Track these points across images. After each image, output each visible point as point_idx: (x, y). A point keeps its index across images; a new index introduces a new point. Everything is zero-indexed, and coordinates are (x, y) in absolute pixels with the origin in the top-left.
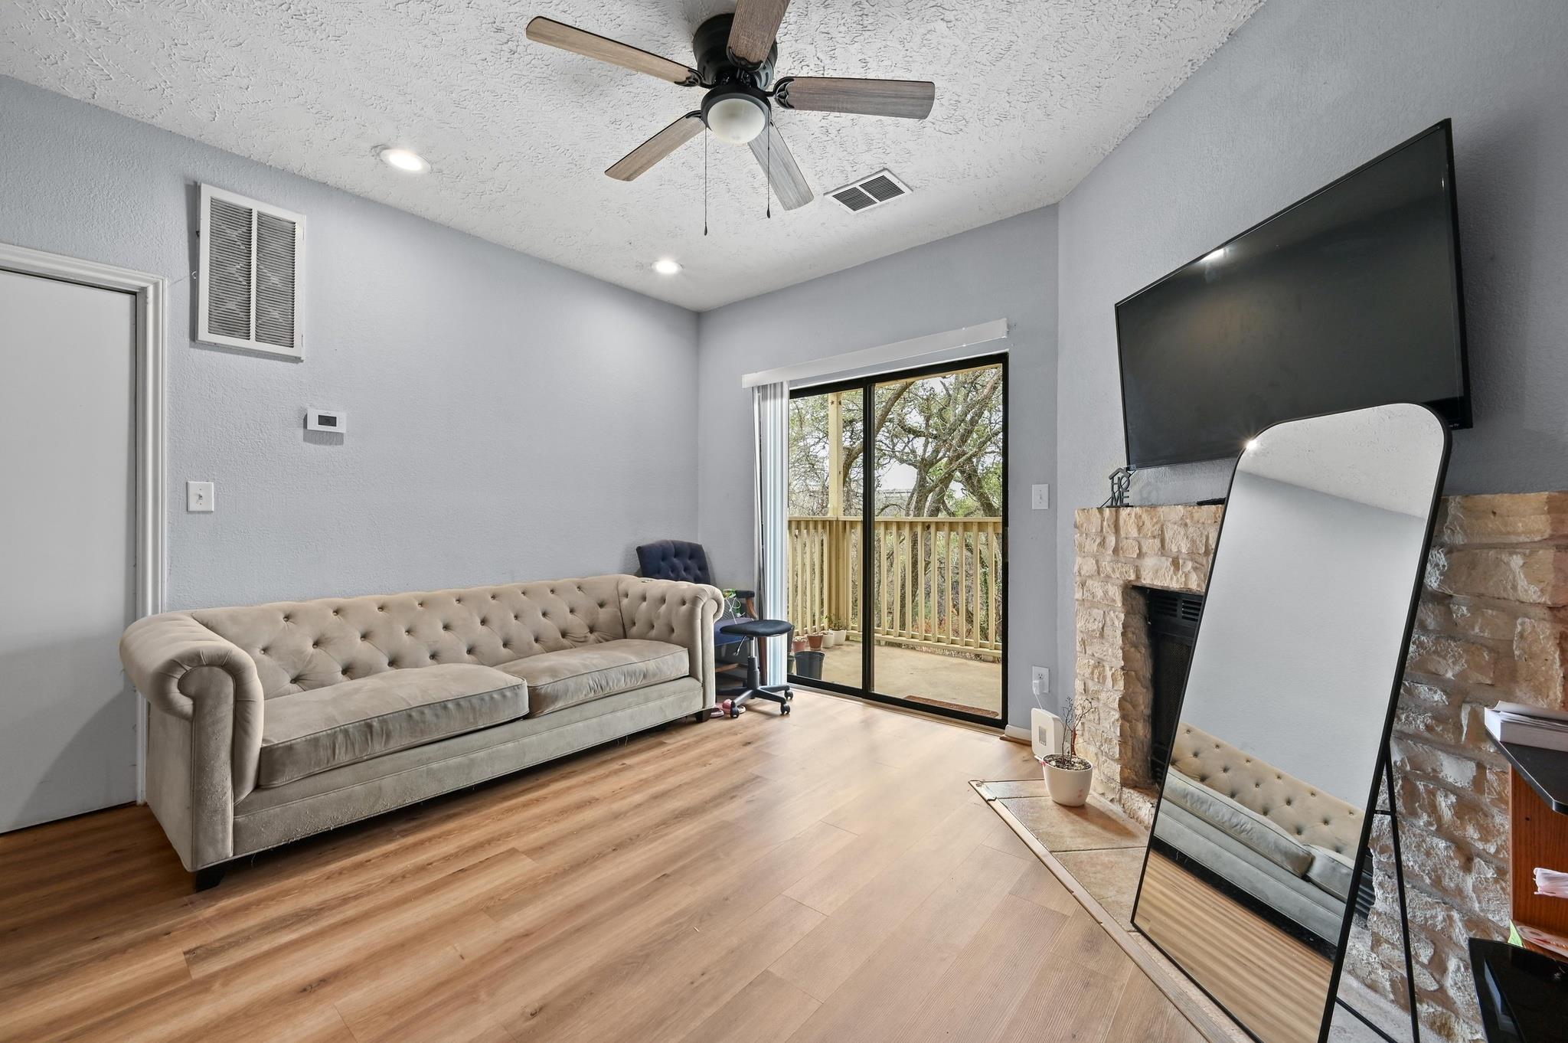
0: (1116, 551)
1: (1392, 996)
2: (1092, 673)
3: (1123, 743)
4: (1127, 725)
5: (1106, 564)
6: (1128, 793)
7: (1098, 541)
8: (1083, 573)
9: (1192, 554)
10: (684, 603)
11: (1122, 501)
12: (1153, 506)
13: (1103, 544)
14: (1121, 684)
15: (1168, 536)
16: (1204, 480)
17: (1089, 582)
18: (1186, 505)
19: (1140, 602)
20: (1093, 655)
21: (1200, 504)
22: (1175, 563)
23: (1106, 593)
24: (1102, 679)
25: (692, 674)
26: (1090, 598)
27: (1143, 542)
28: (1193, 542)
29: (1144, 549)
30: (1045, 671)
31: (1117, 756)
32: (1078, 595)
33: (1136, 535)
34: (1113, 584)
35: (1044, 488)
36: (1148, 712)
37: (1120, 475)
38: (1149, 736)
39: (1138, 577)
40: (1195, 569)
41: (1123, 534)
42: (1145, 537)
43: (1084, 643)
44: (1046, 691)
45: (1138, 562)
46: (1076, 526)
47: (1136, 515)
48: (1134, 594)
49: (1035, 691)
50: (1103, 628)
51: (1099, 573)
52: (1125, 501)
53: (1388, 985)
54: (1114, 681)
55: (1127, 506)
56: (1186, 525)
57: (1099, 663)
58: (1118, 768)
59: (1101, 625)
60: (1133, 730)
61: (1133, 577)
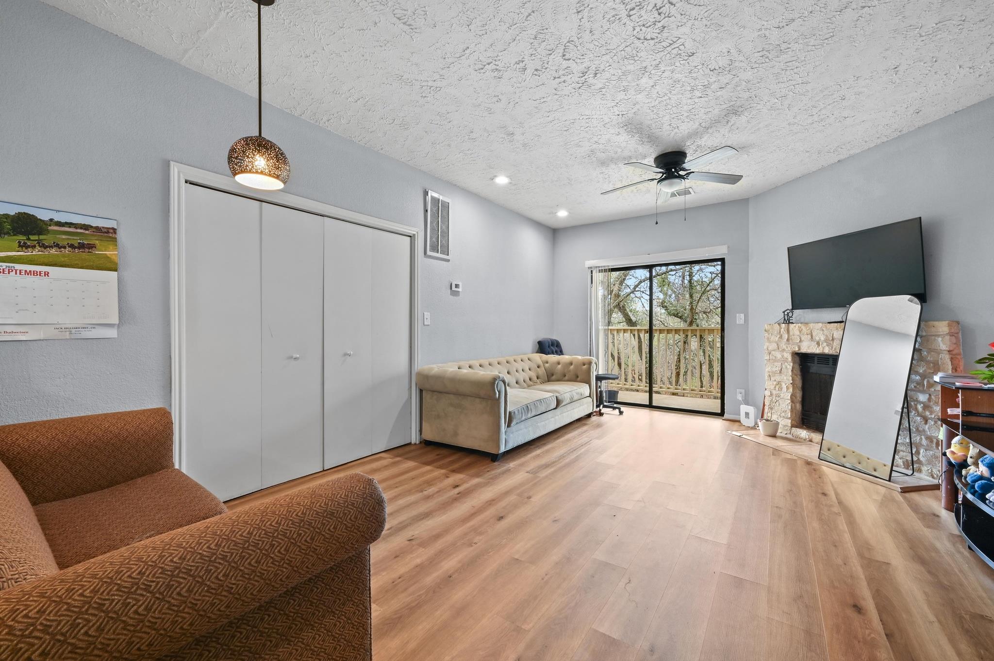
0: (788, 340)
2: (775, 387)
3: (792, 410)
4: (793, 404)
5: (783, 345)
6: (794, 429)
7: (778, 336)
8: (769, 349)
9: (826, 340)
11: (789, 321)
12: (807, 323)
13: (781, 337)
14: (791, 390)
15: (814, 334)
16: (836, 314)
17: (773, 353)
18: (823, 323)
19: (797, 359)
20: (775, 380)
21: (829, 323)
22: (818, 344)
23: (783, 356)
24: (781, 389)
26: (774, 358)
27: (802, 336)
28: (827, 336)
29: (803, 339)
30: (743, 391)
31: (790, 416)
32: (767, 358)
33: (799, 334)
34: (787, 353)
35: (742, 316)
36: (800, 400)
37: (788, 311)
38: (801, 409)
39: (799, 349)
40: (827, 345)
41: (791, 333)
42: (803, 334)
43: (770, 376)
44: (744, 399)
45: (799, 344)
46: (766, 331)
47: (799, 327)
48: (795, 356)
49: (740, 399)
50: (781, 369)
51: (778, 349)
52: (791, 321)
54: (788, 388)
55: (792, 323)
56: (823, 330)
57: (779, 383)
58: (790, 421)
59: (780, 368)
60: (795, 406)
61: (797, 349)
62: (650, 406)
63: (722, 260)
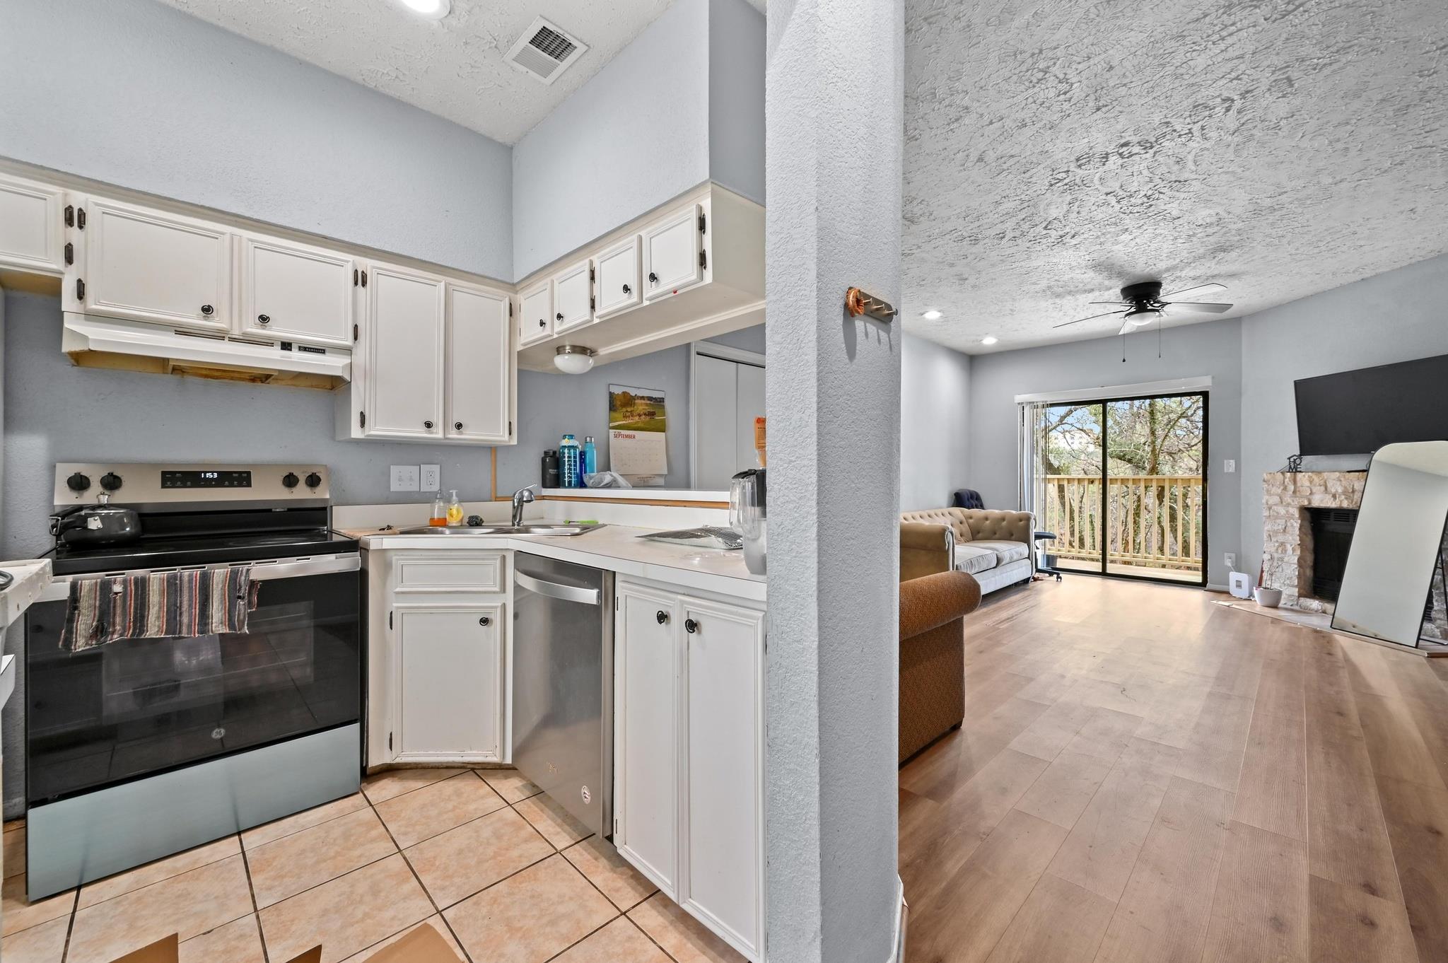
0: (1294, 492)
1: (1440, 637)
2: (1277, 549)
3: (1299, 577)
4: (1301, 570)
5: (1288, 499)
6: (1302, 600)
7: (1282, 488)
8: (1269, 503)
9: (1344, 493)
10: (1021, 521)
11: (1296, 470)
12: (1320, 473)
13: (1285, 489)
14: (1298, 552)
15: (1328, 485)
16: (1357, 462)
17: (1274, 507)
18: (1340, 472)
19: (1308, 515)
20: (1277, 541)
21: (1348, 472)
22: (1334, 496)
23: (1287, 511)
24: (1285, 551)
25: (1028, 558)
26: (1275, 514)
27: (1313, 488)
28: (1345, 487)
29: (1314, 491)
30: (1233, 555)
31: (1296, 584)
32: (1267, 514)
33: (1309, 485)
34: (1293, 507)
35: (1232, 462)
36: (1311, 564)
37: (1295, 458)
38: (1312, 575)
39: (1310, 503)
40: (1346, 498)
41: (1299, 484)
42: (1315, 485)
43: (1270, 536)
44: (1234, 565)
45: (1310, 497)
46: (1264, 481)
47: (1309, 476)
48: (1306, 512)
49: (1229, 565)
50: (1285, 528)
51: (1282, 503)
52: (1298, 470)
53: (1439, 634)
54: (1294, 550)
55: (1300, 472)
56: (1341, 480)
57: (1282, 544)
58: (1297, 590)
59: (1284, 527)
60: (1304, 572)
61: (1306, 503)
62: (1104, 574)
63: (1205, 395)
